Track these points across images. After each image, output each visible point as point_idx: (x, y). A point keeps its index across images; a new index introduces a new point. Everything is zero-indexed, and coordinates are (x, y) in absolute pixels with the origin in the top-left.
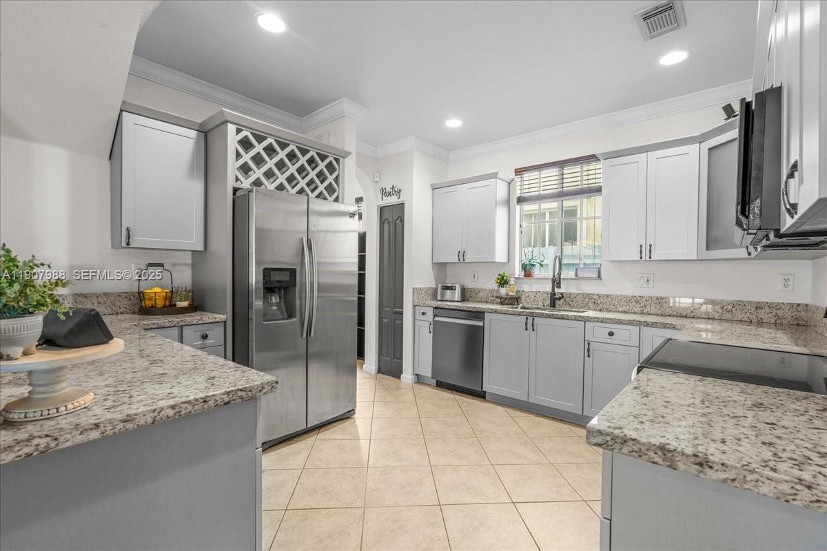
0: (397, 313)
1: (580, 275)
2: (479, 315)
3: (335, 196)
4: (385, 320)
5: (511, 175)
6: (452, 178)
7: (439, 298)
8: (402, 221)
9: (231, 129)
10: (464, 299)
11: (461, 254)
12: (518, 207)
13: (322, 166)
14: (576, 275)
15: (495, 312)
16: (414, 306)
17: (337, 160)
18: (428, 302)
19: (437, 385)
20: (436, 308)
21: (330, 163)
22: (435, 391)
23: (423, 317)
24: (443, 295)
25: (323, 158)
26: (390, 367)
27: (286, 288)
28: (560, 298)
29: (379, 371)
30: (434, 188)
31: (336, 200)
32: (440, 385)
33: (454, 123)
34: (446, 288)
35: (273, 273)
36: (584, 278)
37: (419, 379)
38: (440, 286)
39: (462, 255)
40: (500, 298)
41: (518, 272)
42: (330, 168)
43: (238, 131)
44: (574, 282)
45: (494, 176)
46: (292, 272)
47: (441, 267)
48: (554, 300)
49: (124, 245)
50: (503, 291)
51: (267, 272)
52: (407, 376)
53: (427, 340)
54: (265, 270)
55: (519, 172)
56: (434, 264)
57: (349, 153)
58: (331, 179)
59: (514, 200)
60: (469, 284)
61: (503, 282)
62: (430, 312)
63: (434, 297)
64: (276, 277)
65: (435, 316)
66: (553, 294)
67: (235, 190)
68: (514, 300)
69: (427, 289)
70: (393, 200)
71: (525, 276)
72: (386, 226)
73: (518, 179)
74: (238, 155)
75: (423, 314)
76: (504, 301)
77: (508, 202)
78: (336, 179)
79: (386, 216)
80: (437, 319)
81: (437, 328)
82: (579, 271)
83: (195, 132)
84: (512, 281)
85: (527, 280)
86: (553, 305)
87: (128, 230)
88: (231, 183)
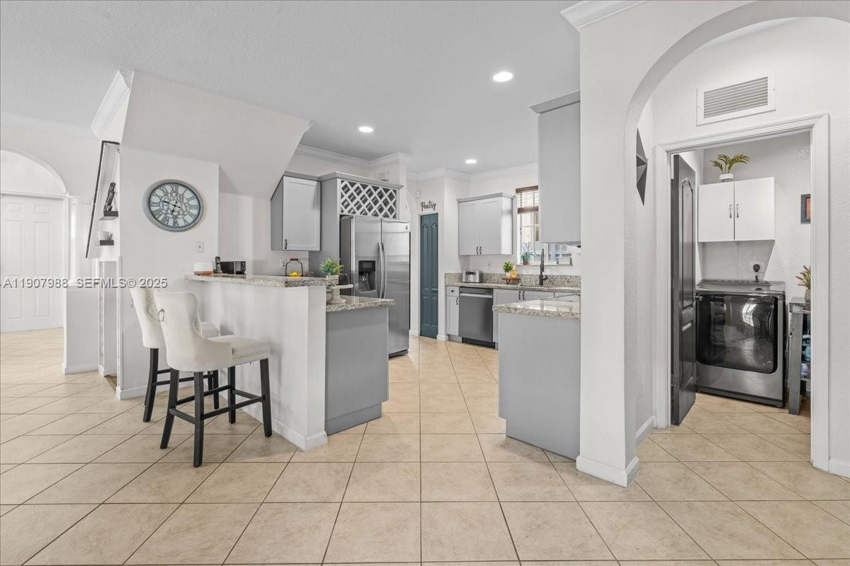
0: (433, 291)
1: (560, 263)
2: (490, 291)
3: (393, 214)
4: (425, 297)
5: (514, 193)
6: (471, 196)
7: (464, 281)
8: (437, 226)
9: (339, 181)
10: (481, 281)
11: (479, 248)
12: (519, 216)
13: (386, 196)
14: (558, 263)
15: (500, 288)
16: (446, 286)
17: (395, 191)
18: (455, 284)
19: (463, 342)
20: (461, 287)
21: (391, 193)
22: (461, 345)
23: (452, 294)
24: (467, 278)
25: (386, 191)
26: (429, 330)
27: (369, 273)
28: (545, 279)
29: (421, 334)
30: (459, 202)
31: (394, 217)
32: (465, 341)
33: (471, 161)
34: (469, 273)
35: (363, 264)
36: (561, 265)
37: (450, 338)
38: (464, 272)
39: (479, 250)
40: (506, 280)
41: (519, 261)
42: (391, 197)
43: (342, 182)
44: (556, 268)
45: (500, 195)
46: (373, 262)
47: (464, 258)
48: (542, 280)
49: (284, 249)
50: (508, 275)
51: (361, 263)
52: (441, 336)
53: (455, 309)
54: (360, 262)
55: (519, 191)
56: (459, 256)
57: (402, 186)
58: (391, 203)
59: (515, 211)
60: (486, 270)
61: (508, 268)
62: (457, 290)
63: (461, 280)
64: (365, 266)
65: (461, 292)
66: (541, 276)
67: (341, 216)
68: (516, 280)
69: (455, 275)
70: (429, 211)
71: (524, 264)
72: (425, 229)
73: (518, 196)
74: (342, 196)
75: (452, 291)
76: (508, 281)
77: (511, 212)
78: (394, 204)
79: (424, 222)
80: (462, 294)
81: (462, 302)
82: (559, 260)
83: (316, 182)
84: (514, 268)
85: (526, 267)
86: (541, 284)
87: (286, 241)
88: (339, 213)
